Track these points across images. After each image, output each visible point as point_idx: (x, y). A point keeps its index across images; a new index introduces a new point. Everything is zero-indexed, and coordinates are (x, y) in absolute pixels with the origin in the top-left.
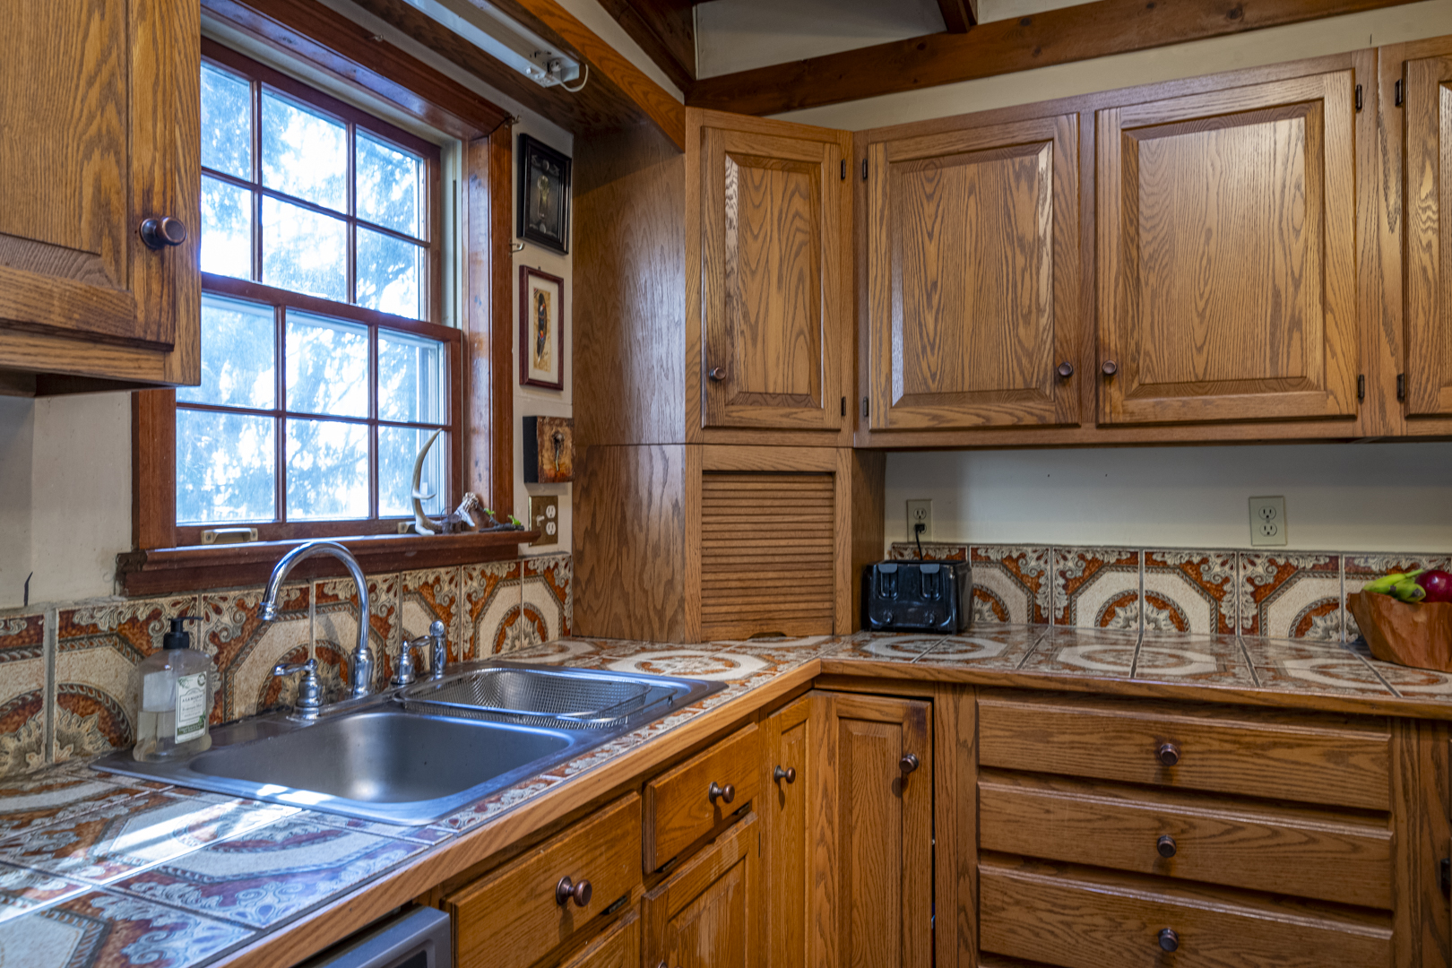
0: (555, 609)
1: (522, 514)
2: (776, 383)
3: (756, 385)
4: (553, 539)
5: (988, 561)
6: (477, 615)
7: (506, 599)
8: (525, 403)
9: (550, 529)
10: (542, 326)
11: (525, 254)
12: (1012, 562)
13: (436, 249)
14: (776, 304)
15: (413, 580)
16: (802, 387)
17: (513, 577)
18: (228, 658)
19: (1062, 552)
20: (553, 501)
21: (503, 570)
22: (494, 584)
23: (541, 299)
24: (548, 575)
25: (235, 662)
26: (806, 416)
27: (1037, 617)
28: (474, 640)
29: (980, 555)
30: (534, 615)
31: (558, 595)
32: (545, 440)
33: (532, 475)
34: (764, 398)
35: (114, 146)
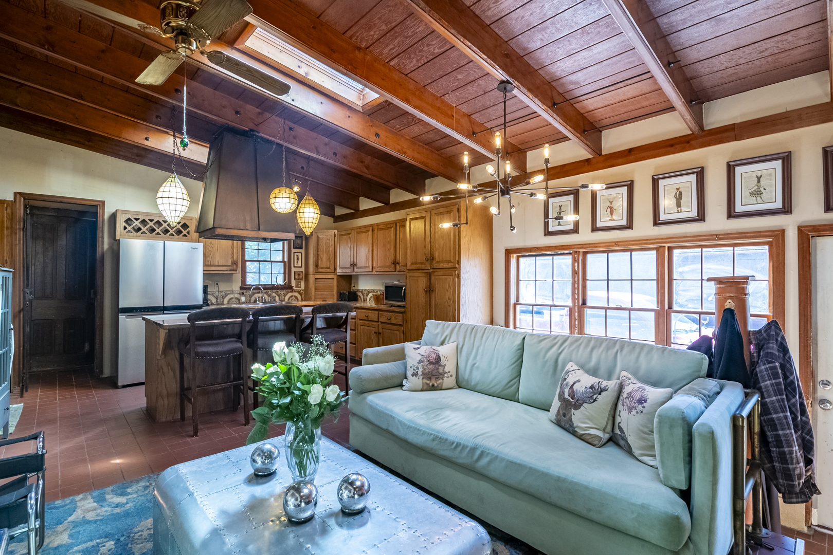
0: (300, 297)
1: (293, 283)
2: (325, 266)
3: (322, 266)
4: (300, 287)
5: (360, 292)
6: (285, 296)
7: (290, 294)
8: (293, 270)
9: (299, 286)
10: (298, 259)
11: (293, 250)
12: (362, 292)
13: (283, 251)
14: (325, 255)
15: (274, 291)
16: (328, 267)
17: (292, 292)
18: (251, 296)
19: (366, 290)
20: (300, 282)
21: (290, 291)
22: (288, 292)
23: (297, 256)
24: (299, 292)
25: (251, 297)
26: (329, 270)
27: (364, 300)
28: (284, 299)
29: (358, 290)
30: (295, 297)
31: (301, 295)
32: (297, 274)
33: (295, 279)
34: (323, 268)
35: (233, 257)
